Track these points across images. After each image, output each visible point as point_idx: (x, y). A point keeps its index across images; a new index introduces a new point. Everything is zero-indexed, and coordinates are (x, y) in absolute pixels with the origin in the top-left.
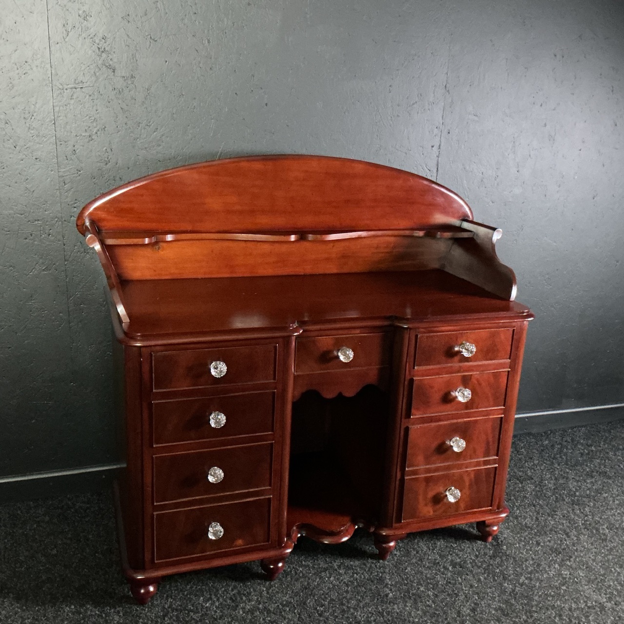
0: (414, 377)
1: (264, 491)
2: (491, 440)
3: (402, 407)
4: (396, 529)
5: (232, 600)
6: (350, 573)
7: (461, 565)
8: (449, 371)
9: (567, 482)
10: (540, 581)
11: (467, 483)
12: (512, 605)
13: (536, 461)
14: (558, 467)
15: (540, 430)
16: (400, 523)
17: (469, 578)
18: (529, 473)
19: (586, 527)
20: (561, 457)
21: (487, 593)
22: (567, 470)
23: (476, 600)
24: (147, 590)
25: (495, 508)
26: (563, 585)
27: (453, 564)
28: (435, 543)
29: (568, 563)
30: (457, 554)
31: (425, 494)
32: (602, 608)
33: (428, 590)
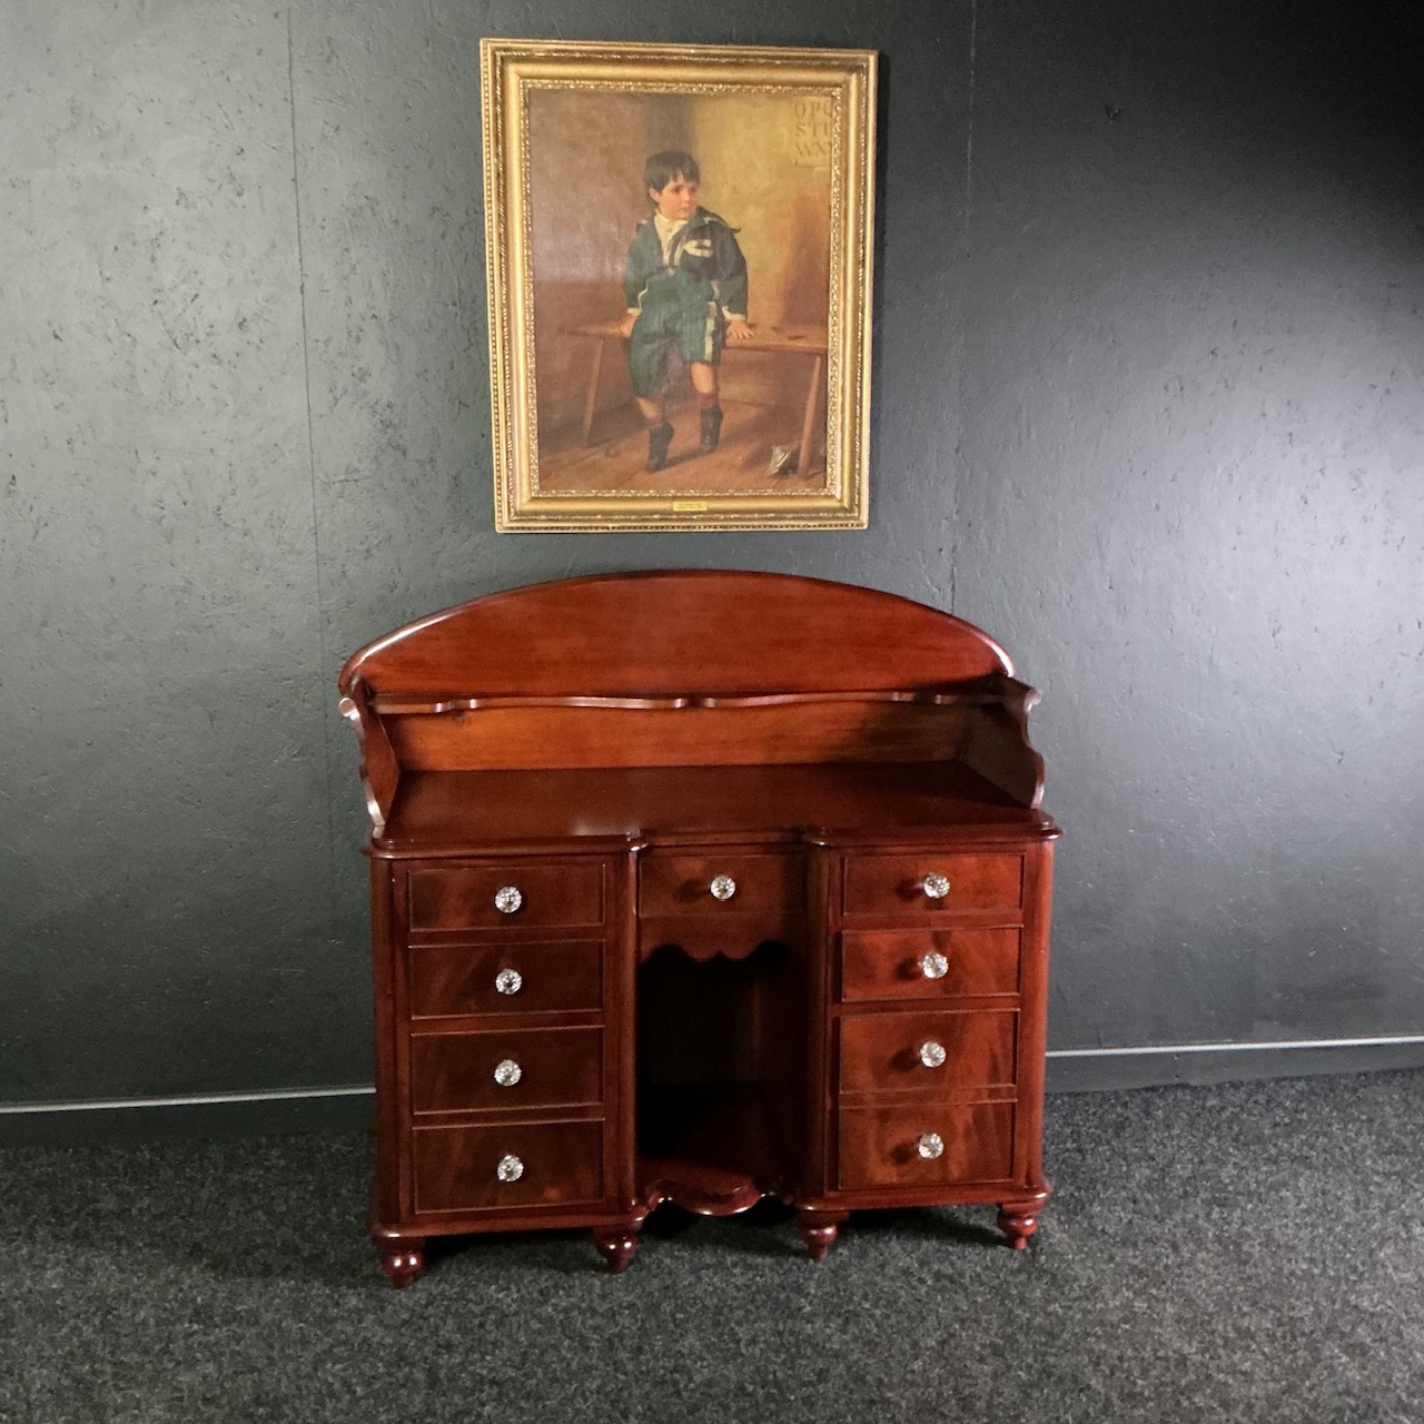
0: (843, 928)
1: (593, 1111)
2: (999, 1050)
3: (826, 982)
4: (830, 1200)
5: (541, 1292)
6: (750, 1275)
7: (951, 1279)
8: (908, 923)
9: (1220, 1167)
10: (1086, 1312)
11: (960, 1128)
12: (1017, 1341)
13: (1176, 1132)
14: (1216, 1144)
15: (1210, 1080)
16: (836, 1190)
17: (957, 1297)
18: (1152, 1151)
19: (1218, 1239)
20: (1230, 1128)
21: (977, 1321)
22: (1231, 1150)
23: (955, 1329)
24: (406, 1263)
25: (1022, 1182)
26: (1126, 1323)
27: (938, 1276)
28: (919, 1244)
29: (1154, 1291)
30: (952, 1264)
31: (880, 1143)
32: (1183, 1360)
33: (876, 1307)
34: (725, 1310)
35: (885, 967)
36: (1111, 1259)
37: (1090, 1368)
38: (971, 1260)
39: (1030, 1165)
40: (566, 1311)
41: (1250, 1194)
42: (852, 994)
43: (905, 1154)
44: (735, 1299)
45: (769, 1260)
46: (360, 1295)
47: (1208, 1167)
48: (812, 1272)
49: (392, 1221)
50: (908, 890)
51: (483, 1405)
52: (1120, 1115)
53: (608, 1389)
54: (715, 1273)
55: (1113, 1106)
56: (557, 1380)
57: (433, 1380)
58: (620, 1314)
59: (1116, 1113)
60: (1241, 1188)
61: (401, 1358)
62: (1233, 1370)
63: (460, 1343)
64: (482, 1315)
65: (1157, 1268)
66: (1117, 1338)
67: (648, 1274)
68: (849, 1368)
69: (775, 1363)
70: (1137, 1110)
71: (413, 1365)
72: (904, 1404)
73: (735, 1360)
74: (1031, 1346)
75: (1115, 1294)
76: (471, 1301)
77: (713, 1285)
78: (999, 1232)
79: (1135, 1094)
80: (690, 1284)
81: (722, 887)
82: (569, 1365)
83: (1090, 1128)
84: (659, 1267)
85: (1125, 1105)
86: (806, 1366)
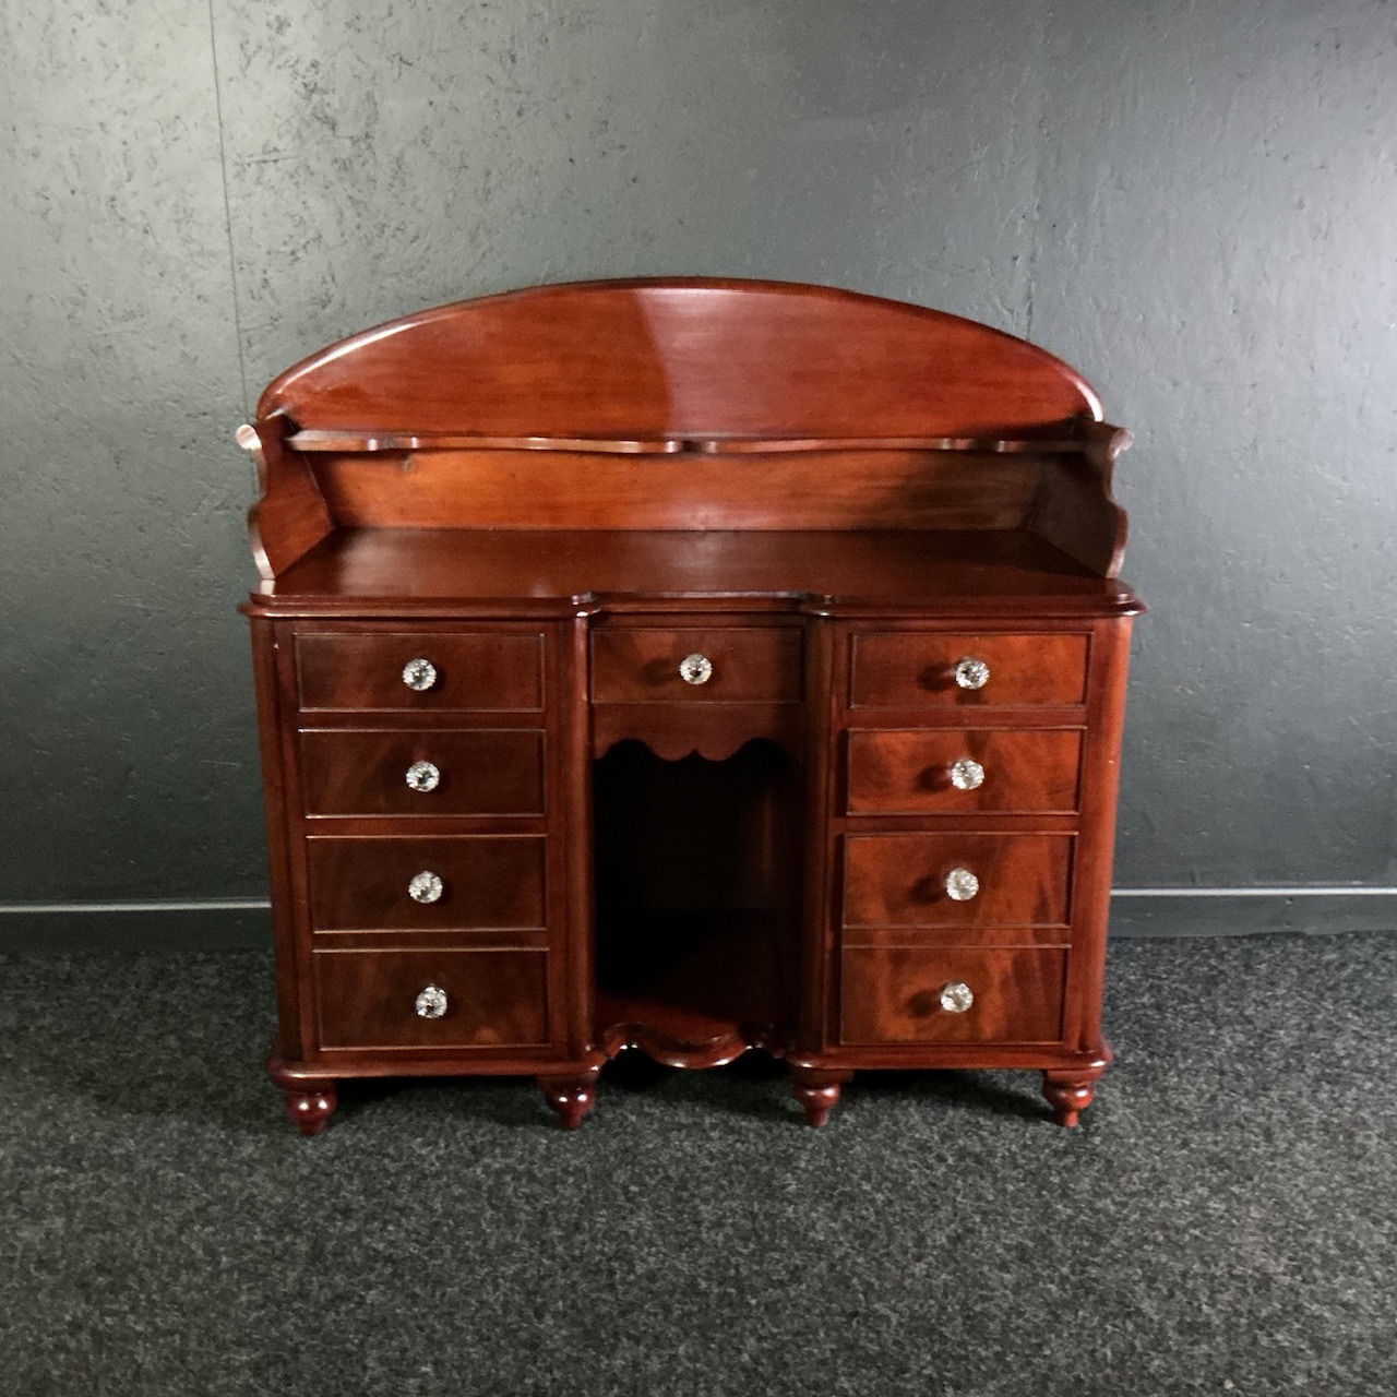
0: (850, 726)
1: (532, 935)
2: (1048, 885)
3: (827, 789)
4: (830, 1056)
5: (473, 1149)
6: (731, 1139)
7: (978, 1159)
8: (935, 721)
9: (1335, 1036)
10: (1145, 1212)
11: (996, 980)
12: (1051, 1244)
13: (1281, 991)
14: (1331, 1007)
15: (1330, 929)
16: (839, 1045)
17: (982, 1183)
18: (1249, 1012)
19: (1325, 1126)
20: (1350, 988)
21: (1005, 1215)
22: (1350, 1015)
23: (974, 1223)
24: (314, 1107)
25: (1074, 1045)
26: (1195, 1227)
27: (962, 1154)
28: (945, 1113)
29: (1235, 1189)
30: (982, 1139)
31: (894, 991)
32: (1265, 1282)
33: (879, 1190)
34: (691, 1185)
35: (903, 775)
36: (1185, 1144)
37: (1143, 1285)
38: (1007, 1136)
39: (1085, 1026)
40: (499, 1174)
41: (1370, 1071)
42: (860, 806)
43: (925, 1005)
44: (706, 1169)
45: (756, 1124)
46: (259, 1141)
47: (1319, 1034)
48: (807, 1139)
49: (296, 1060)
50: (935, 678)
51: (369, 1287)
52: (1213, 968)
53: (528, 1275)
54: (688, 1136)
55: (1207, 957)
56: (468, 1262)
57: (316, 1255)
58: (563, 1182)
59: (1209, 965)
60: (1359, 1064)
61: (286, 1224)
62: (1332, 1301)
63: (363, 1207)
64: (397, 1174)
65: (1242, 1158)
66: (1183, 1248)
67: (607, 1131)
68: (832, 1267)
69: (741, 1254)
70: (1235, 963)
71: (297, 1232)
72: (894, 1318)
73: (691, 1247)
74: (1069, 1253)
75: (1185, 1190)
76: (388, 1155)
77: (683, 1151)
78: (1044, 1101)
79: (1234, 942)
80: (654, 1149)
81: (695, 669)
82: (485, 1243)
83: (1174, 982)
84: (621, 1125)
85: (1221, 956)
86: (778, 1261)
